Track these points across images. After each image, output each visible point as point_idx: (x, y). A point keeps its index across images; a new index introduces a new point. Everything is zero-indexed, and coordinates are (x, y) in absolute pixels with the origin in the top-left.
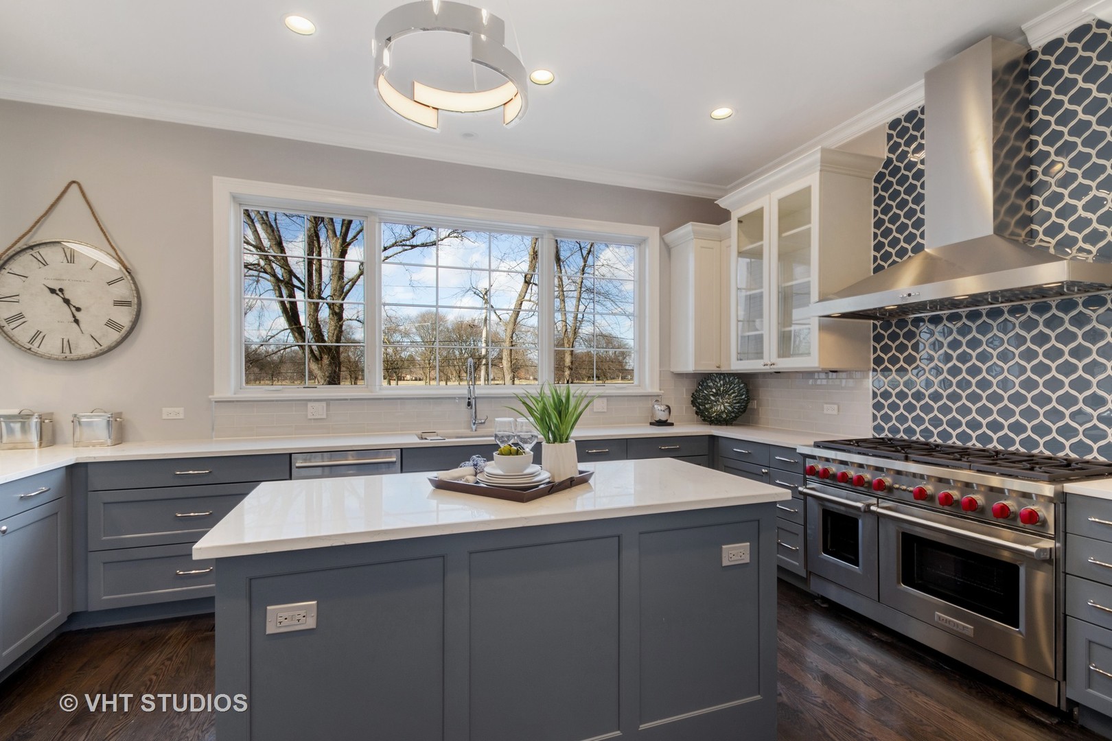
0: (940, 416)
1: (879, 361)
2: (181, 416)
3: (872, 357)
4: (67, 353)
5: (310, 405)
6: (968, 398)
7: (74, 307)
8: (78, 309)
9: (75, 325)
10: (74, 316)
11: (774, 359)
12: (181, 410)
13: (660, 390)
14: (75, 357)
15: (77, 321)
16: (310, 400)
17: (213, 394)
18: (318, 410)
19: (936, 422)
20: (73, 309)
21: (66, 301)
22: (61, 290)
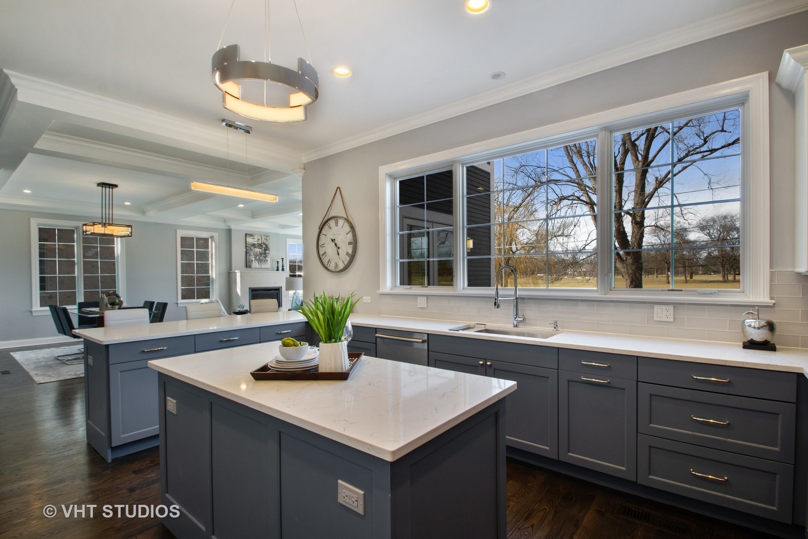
4: (337, 269)
5: (419, 298)
8: (339, 248)
9: (338, 256)
10: (338, 251)
12: (369, 298)
13: (771, 298)
14: (339, 271)
16: (419, 295)
17: (379, 290)
18: (422, 302)
20: (337, 248)
21: (336, 244)
22: (334, 240)
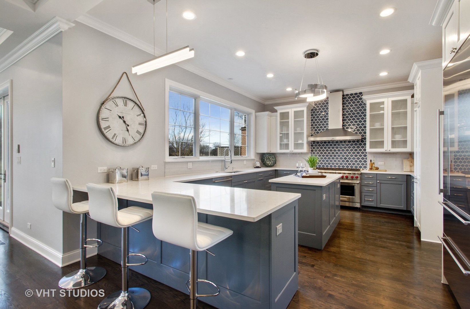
0: (326, 162)
1: (312, 151)
2: (156, 168)
3: (311, 150)
4: (125, 144)
5: (188, 163)
6: (330, 156)
7: (127, 124)
8: (128, 126)
9: (127, 132)
10: (127, 128)
11: (293, 149)
12: (156, 166)
13: (255, 158)
14: (127, 145)
15: (128, 130)
16: (188, 162)
17: (165, 159)
18: (190, 165)
19: (325, 164)
20: (127, 125)
21: (124, 122)
22: (123, 117)
